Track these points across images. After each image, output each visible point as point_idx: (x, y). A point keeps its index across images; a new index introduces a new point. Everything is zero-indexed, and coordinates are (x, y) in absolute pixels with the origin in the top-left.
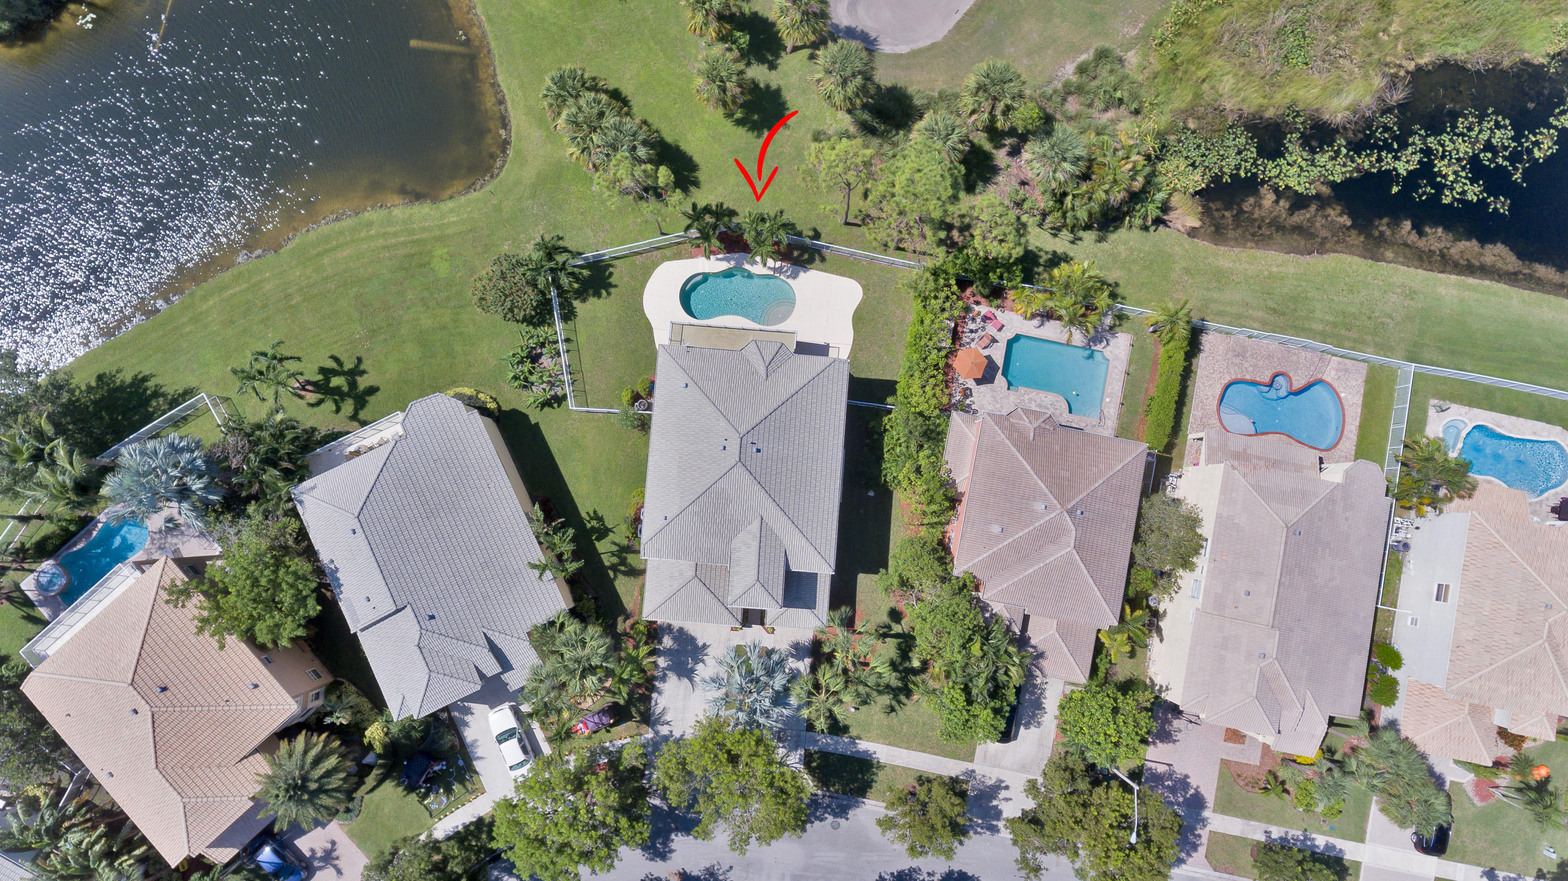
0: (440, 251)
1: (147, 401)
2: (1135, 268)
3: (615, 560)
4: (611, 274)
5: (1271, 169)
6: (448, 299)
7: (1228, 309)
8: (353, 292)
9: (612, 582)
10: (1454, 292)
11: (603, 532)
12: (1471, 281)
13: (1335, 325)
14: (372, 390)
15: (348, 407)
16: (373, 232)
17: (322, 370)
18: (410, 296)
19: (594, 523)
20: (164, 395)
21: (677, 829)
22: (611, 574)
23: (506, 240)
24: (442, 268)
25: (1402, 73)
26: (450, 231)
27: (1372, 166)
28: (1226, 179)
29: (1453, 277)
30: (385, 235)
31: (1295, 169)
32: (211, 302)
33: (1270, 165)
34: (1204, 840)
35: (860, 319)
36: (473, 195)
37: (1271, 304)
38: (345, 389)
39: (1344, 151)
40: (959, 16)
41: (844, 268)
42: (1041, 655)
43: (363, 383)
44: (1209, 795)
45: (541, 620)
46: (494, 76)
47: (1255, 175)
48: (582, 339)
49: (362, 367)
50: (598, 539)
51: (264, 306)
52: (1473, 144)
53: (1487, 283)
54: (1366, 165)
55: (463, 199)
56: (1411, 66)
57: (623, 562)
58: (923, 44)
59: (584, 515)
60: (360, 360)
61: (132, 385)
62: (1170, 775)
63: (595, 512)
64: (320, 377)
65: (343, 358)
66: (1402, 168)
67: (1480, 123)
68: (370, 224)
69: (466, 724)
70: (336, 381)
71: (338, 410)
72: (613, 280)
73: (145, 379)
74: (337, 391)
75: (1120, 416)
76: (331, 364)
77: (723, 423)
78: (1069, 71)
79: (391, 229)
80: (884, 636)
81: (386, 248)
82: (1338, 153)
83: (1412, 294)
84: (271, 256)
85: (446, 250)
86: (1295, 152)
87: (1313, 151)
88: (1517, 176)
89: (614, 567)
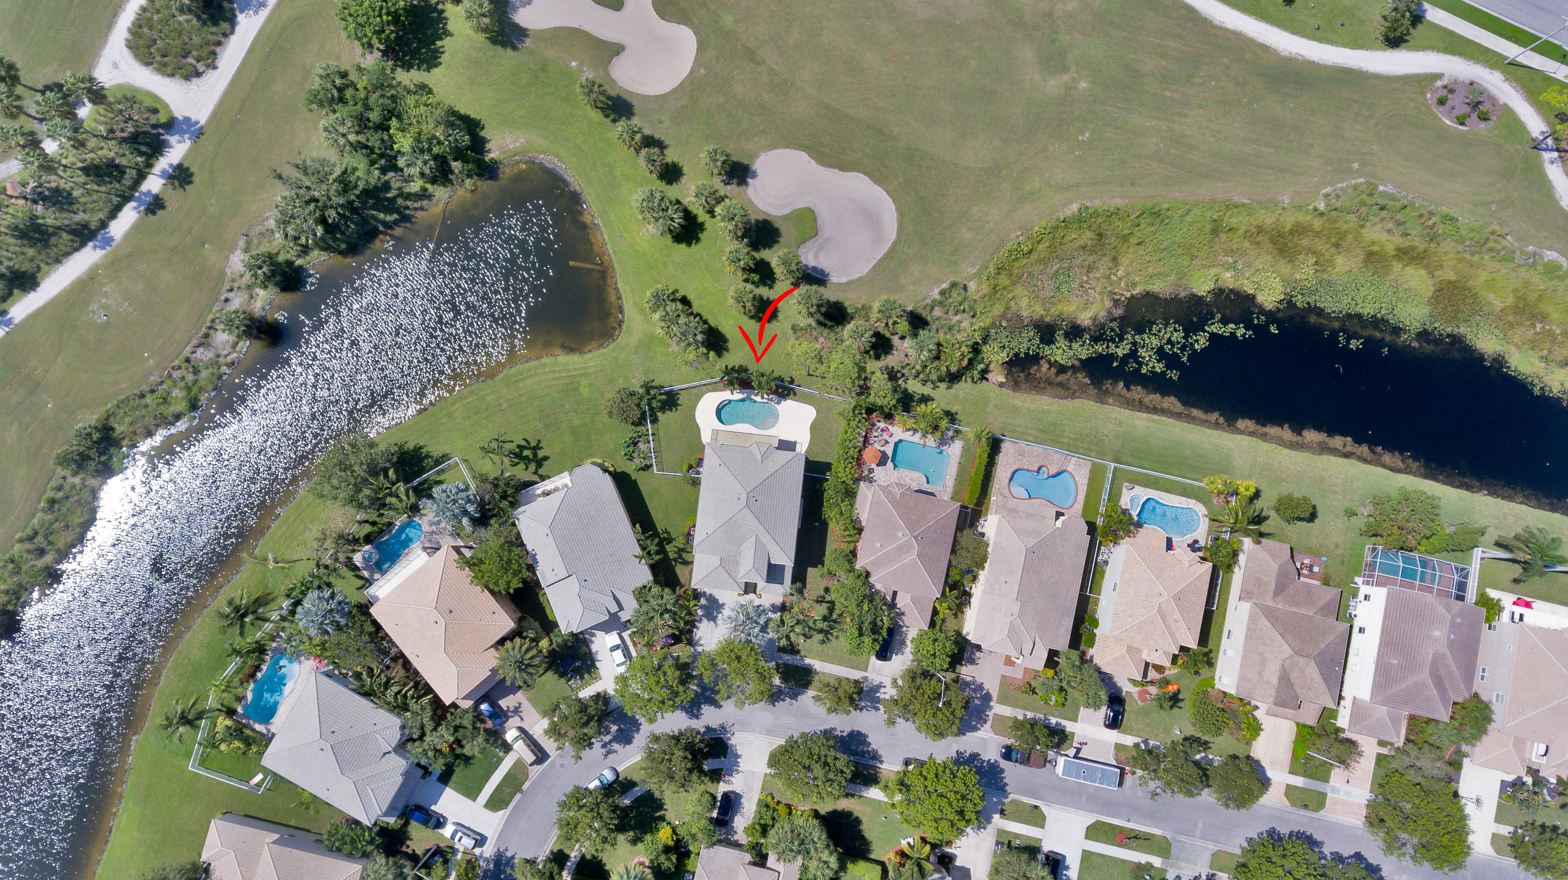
0: (583, 382)
1: (423, 459)
2: (967, 404)
3: (676, 556)
4: (678, 399)
5: (1047, 350)
6: (588, 409)
7: (1017, 429)
8: (536, 403)
9: (673, 568)
10: (1144, 423)
11: (670, 540)
12: (1155, 417)
13: (1075, 440)
14: (546, 458)
15: (532, 467)
16: (547, 370)
17: (519, 446)
18: (568, 406)
19: (665, 535)
20: (431, 457)
21: (705, 703)
22: (674, 563)
24: (585, 392)
25: (1123, 299)
26: (590, 371)
27: (1103, 350)
28: (1022, 355)
29: (1145, 414)
30: (553, 372)
31: (1061, 351)
32: (457, 406)
33: (1047, 348)
34: (991, 718)
35: (814, 428)
36: (602, 351)
37: (1040, 426)
38: (531, 457)
39: (1088, 342)
40: (875, 262)
41: (806, 400)
42: (903, 614)
43: (541, 454)
44: (994, 694)
45: (640, 585)
46: (616, 284)
47: (1038, 354)
48: (661, 434)
49: (541, 445)
50: (668, 544)
51: (487, 409)
52: (1161, 340)
53: (1163, 418)
54: (1100, 350)
55: (597, 353)
56: (1128, 295)
57: (680, 557)
58: (855, 276)
59: (659, 530)
60: (539, 441)
61: (414, 450)
62: (974, 682)
63: (666, 529)
64: (517, 450)
65: (530, 440)
66: (1120, 352)
67: (1165, 328)
68: (545, 365)
69: (592, 642)
70: (526, 453)
71: (527, 468)
72: (679, 402)
73: (421, 448)
74: (527, 458)
75: (954, 486)
76: (524, 443)
77: (738, 485)
78: (935, 294)
79: (557, 369)
80: (822, 602)
81: (553, 379)
82: (1084, 342)
83: (1120, 423)
84: (489, 381)
85: (587, 381)
86: (1061, 342)
87: (1071, 341)
88: (1185, 359)
89: (675, 560)
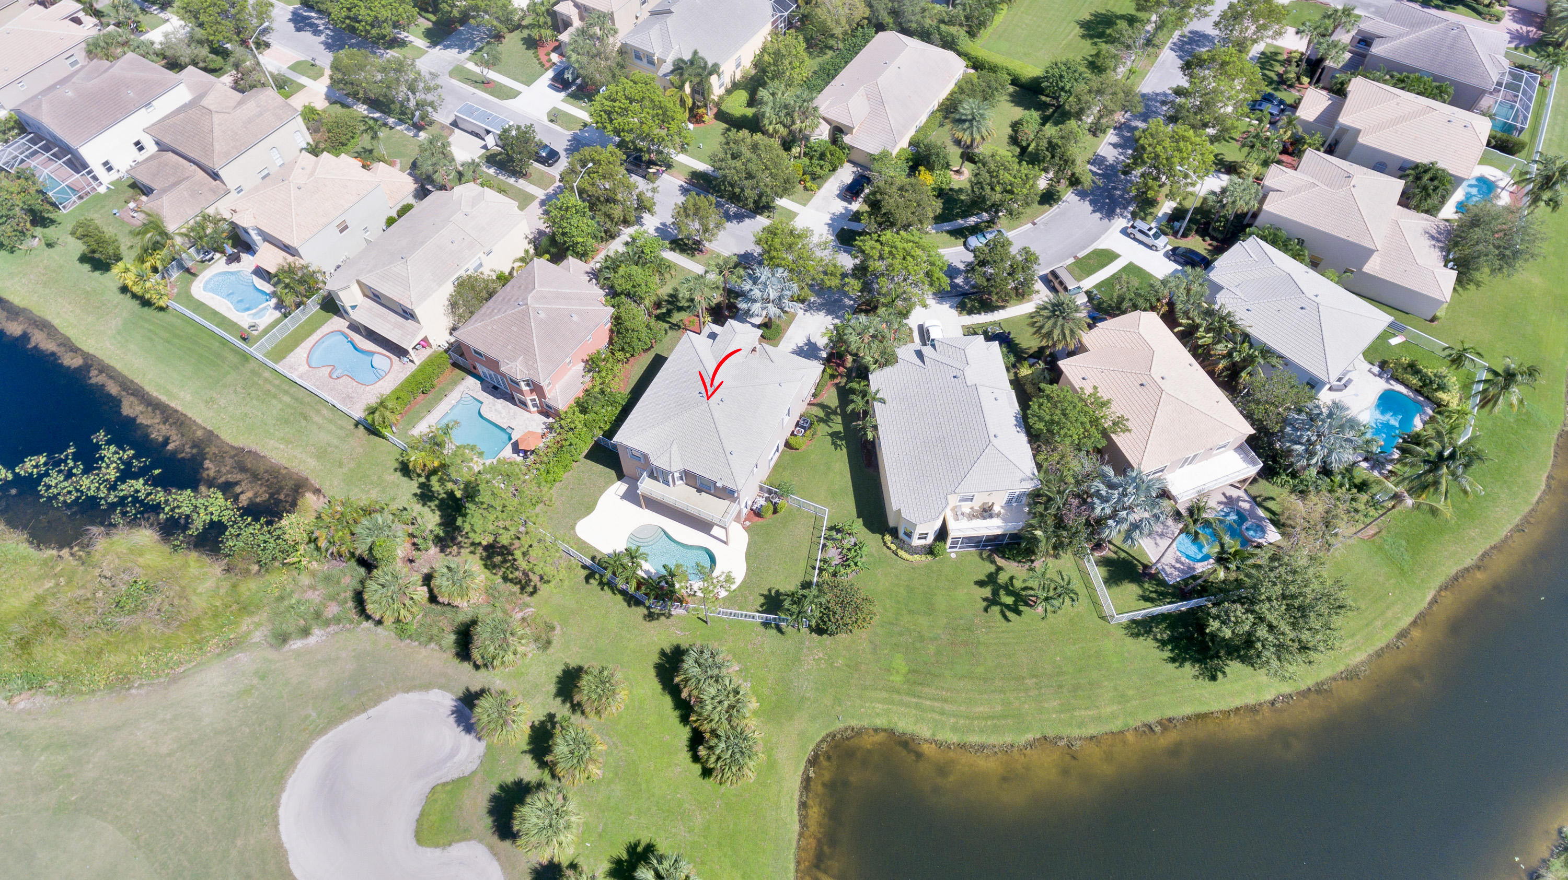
0: (897, 679)
1: (1171, 640)
2: (375, 478)
3: (832, 417)
4: (761, 606)
5: (226, 516)
6: (901, 634)
7: (334, 428)
8: (980, 670)
9: (840, 407)
10: (182, 394)
11: (834, 435)
12: (164, 398)
13: (275, 397)
14: (981, 584)
15: (1003, 578)
16: (952, 720)
17: (1019, 613)
18: (932, 648)
19: (839, 443)
20: (1155, 639)
22: (839, 410)
23: (838, 668)
24: (900, 663)
25: (76, 549)
26: (884, 695)
27: (158, 492)
28: (263, 520)
29: (173, 405)
30: (943, 714)
31: (210, 509)
32: (1109, 710)
33: (224, 519)
34: (552, 188)
35: (589, 508)
36: (854, 723)
37: (304, 423)
38: (1002, 592)
39: (167, 509)
40: (371, 712)
41: (583, 546)
43: (987, 592)
44: (536, 203)
46: (801, 835)
47: (241, 516)
48: (803, 564)
49: (985, 604)
50: (840, 432)
51: (1060, 687)
52: (77, 482)
53: (155, 394)
54: (161, 494)
55: (865, 723)
56: (65, 552)
57: (826, 413)
58: (414, 696)
59: (845, 450)
60: (986, 610)
61: (1185, 660)
63: (836, 449)
64: (1021, 608)
65: (1000, 617)
66: (139, 484)
67: (59, 494)
68: (954, 729)
70: (1009, 600)
71: (1012, 578)
72: (762, 600)
73: (1173, 660)
74: (1009, 593)
75: (452, 390)
76: (1010, 615)
78: (317, 635)
79: (937, 717)
80: (675, 325)
81: (946, 701)
82: (172, 510)
83: (210, 402)
84: (1051, 733)
85: (891, 678)
86: (199, 523)
87: (188, 517)
88: (71, 450)
89: (835, 413)
